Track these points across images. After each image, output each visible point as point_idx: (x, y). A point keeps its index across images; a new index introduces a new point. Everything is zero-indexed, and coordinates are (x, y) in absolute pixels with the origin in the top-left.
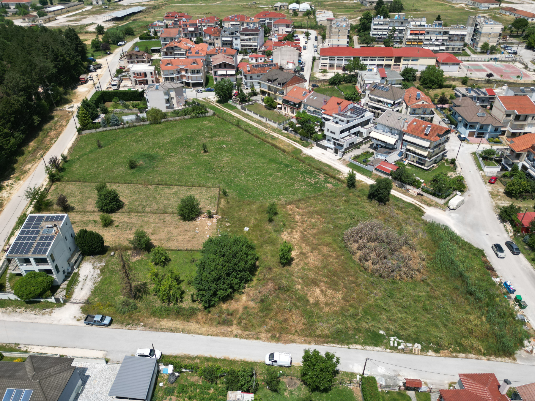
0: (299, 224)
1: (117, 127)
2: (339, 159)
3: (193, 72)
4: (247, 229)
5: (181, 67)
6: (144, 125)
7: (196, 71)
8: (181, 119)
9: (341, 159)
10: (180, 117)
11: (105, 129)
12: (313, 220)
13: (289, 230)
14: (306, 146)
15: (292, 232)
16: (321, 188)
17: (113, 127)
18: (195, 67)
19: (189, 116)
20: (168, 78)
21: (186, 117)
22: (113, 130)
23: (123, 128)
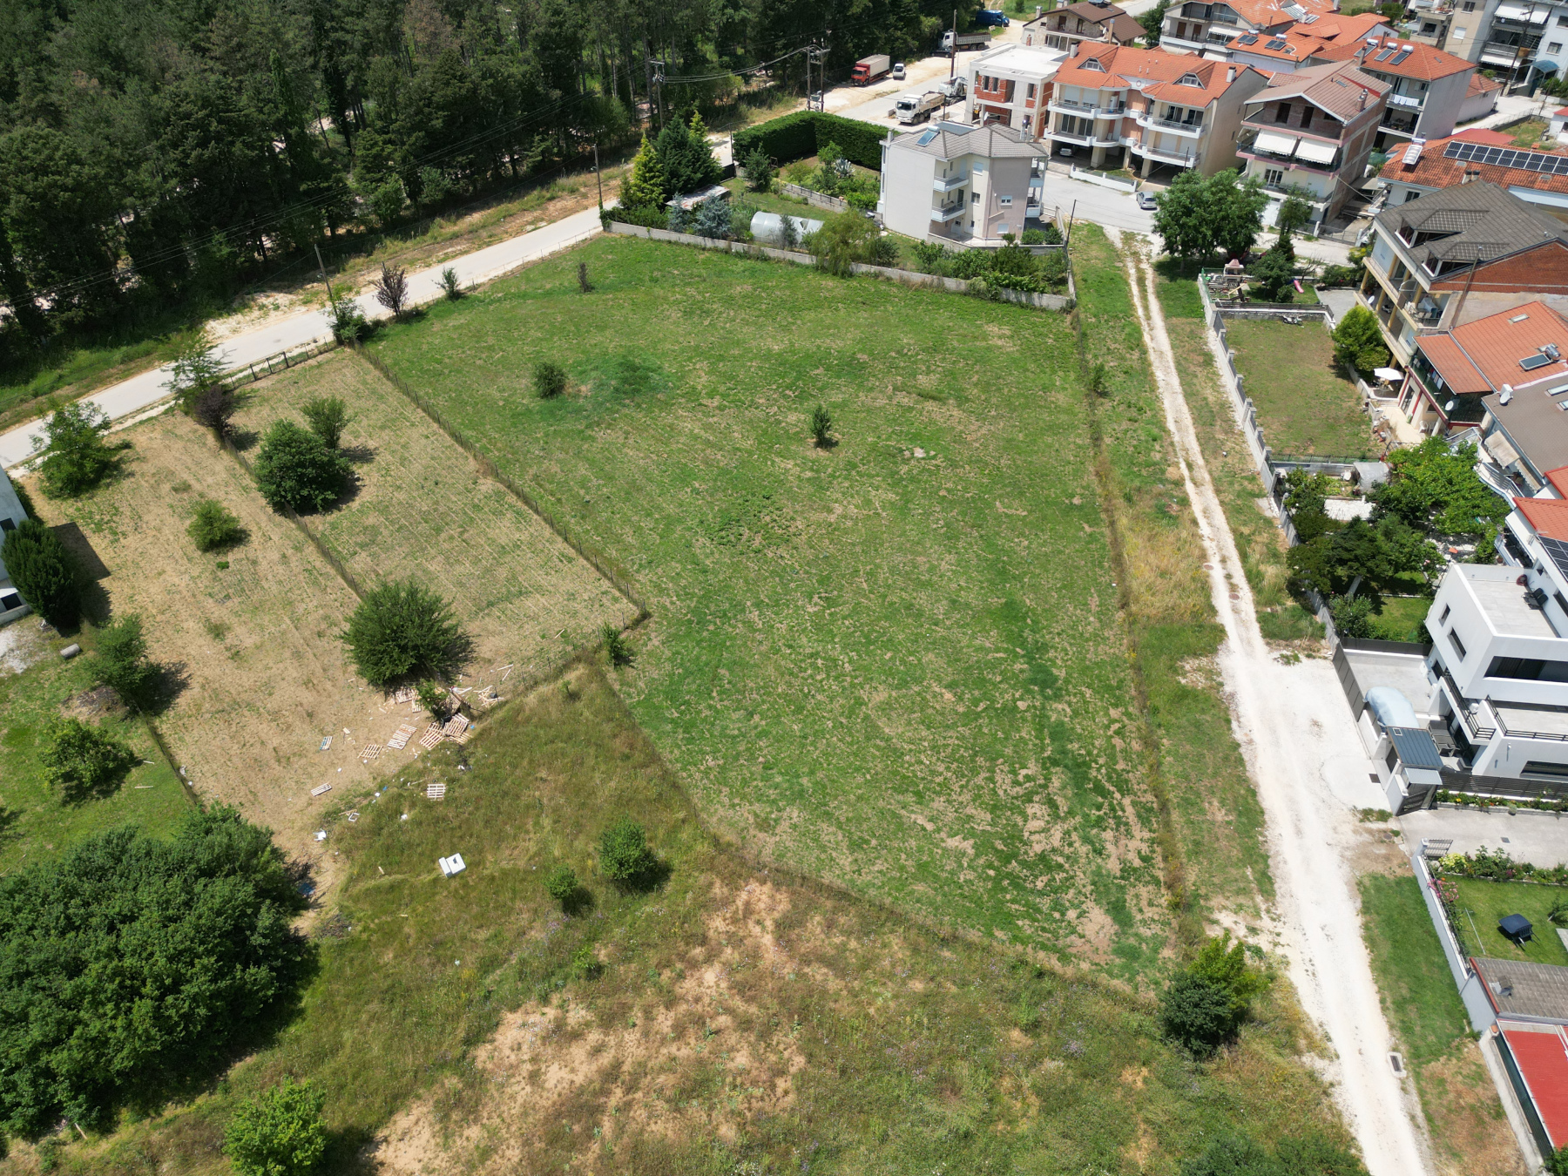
0: (664, 1021)
1: (709, 243)
2: (1367, 814)
3: (1173, 116)
4: (452, 864)
5: (1135, 86)
6: (792, 263)
7: (1185, 116)
8: (924, 285)
9: (1383, 816)
10: (928, 278)
11: (674, 236)
12: (742, 1059)
13: (577, 1014)
14: (1273, 631)
15: (576, 1036)
16: (1032, 912)
17: (700, 240)
18: (1190, 96)
19: (963, 284)
20: (1073, 118)
21: (951, 283)
22: (696, 247)
23: (727, 252)
